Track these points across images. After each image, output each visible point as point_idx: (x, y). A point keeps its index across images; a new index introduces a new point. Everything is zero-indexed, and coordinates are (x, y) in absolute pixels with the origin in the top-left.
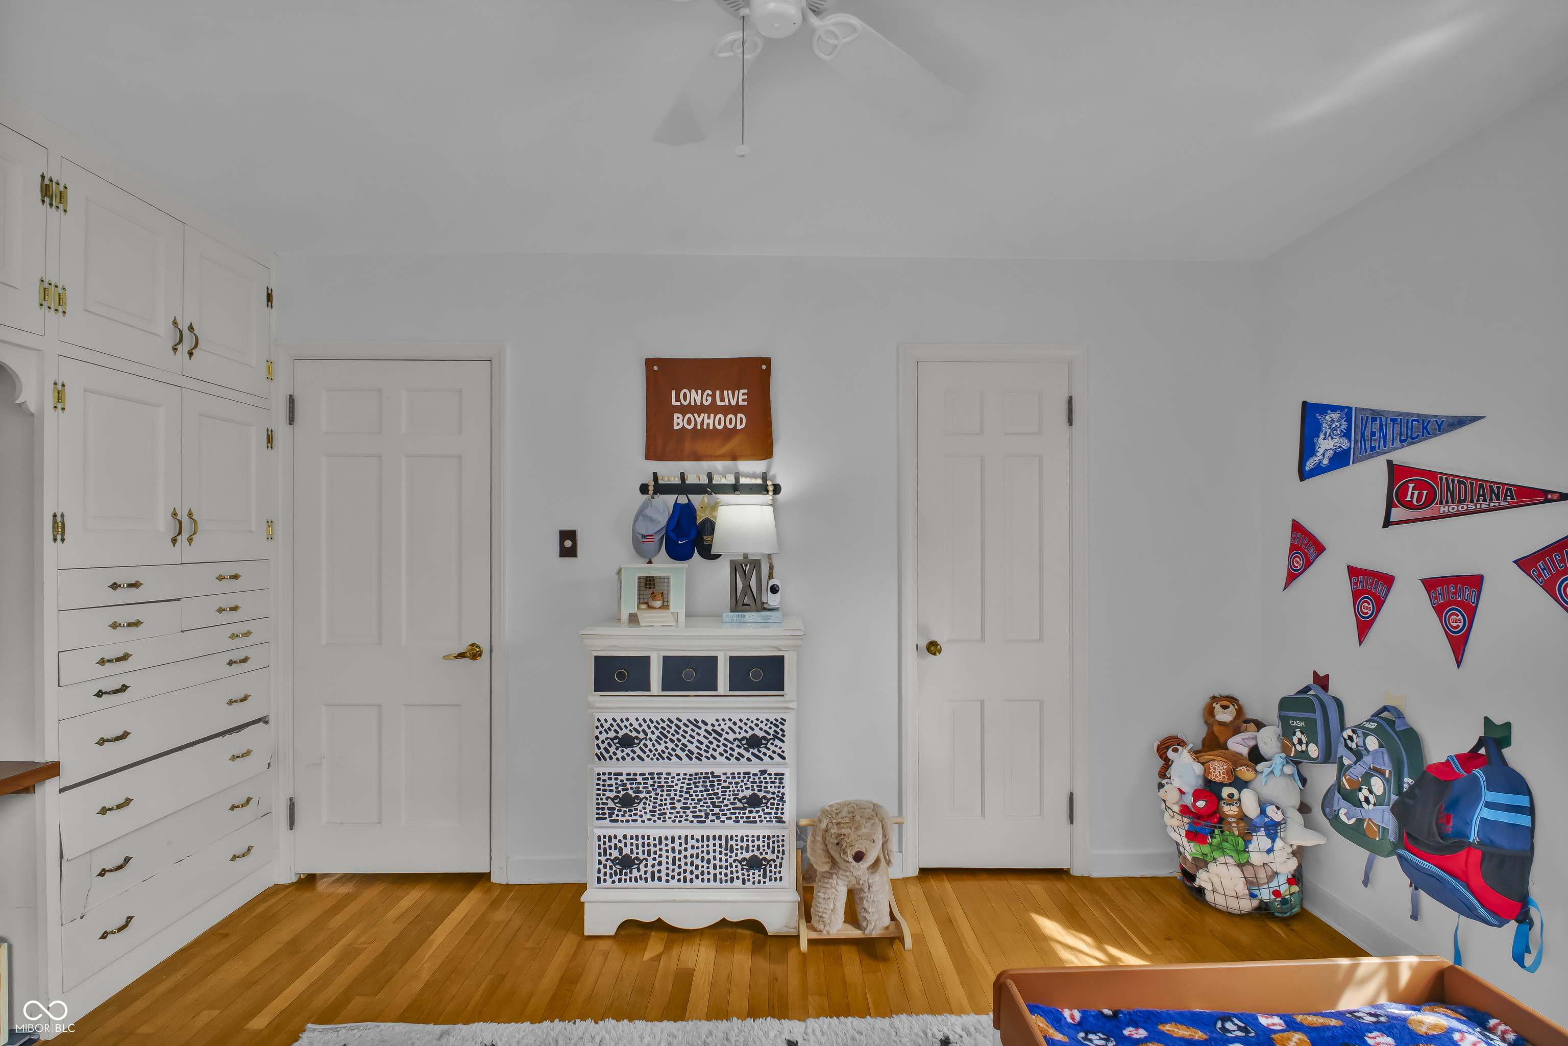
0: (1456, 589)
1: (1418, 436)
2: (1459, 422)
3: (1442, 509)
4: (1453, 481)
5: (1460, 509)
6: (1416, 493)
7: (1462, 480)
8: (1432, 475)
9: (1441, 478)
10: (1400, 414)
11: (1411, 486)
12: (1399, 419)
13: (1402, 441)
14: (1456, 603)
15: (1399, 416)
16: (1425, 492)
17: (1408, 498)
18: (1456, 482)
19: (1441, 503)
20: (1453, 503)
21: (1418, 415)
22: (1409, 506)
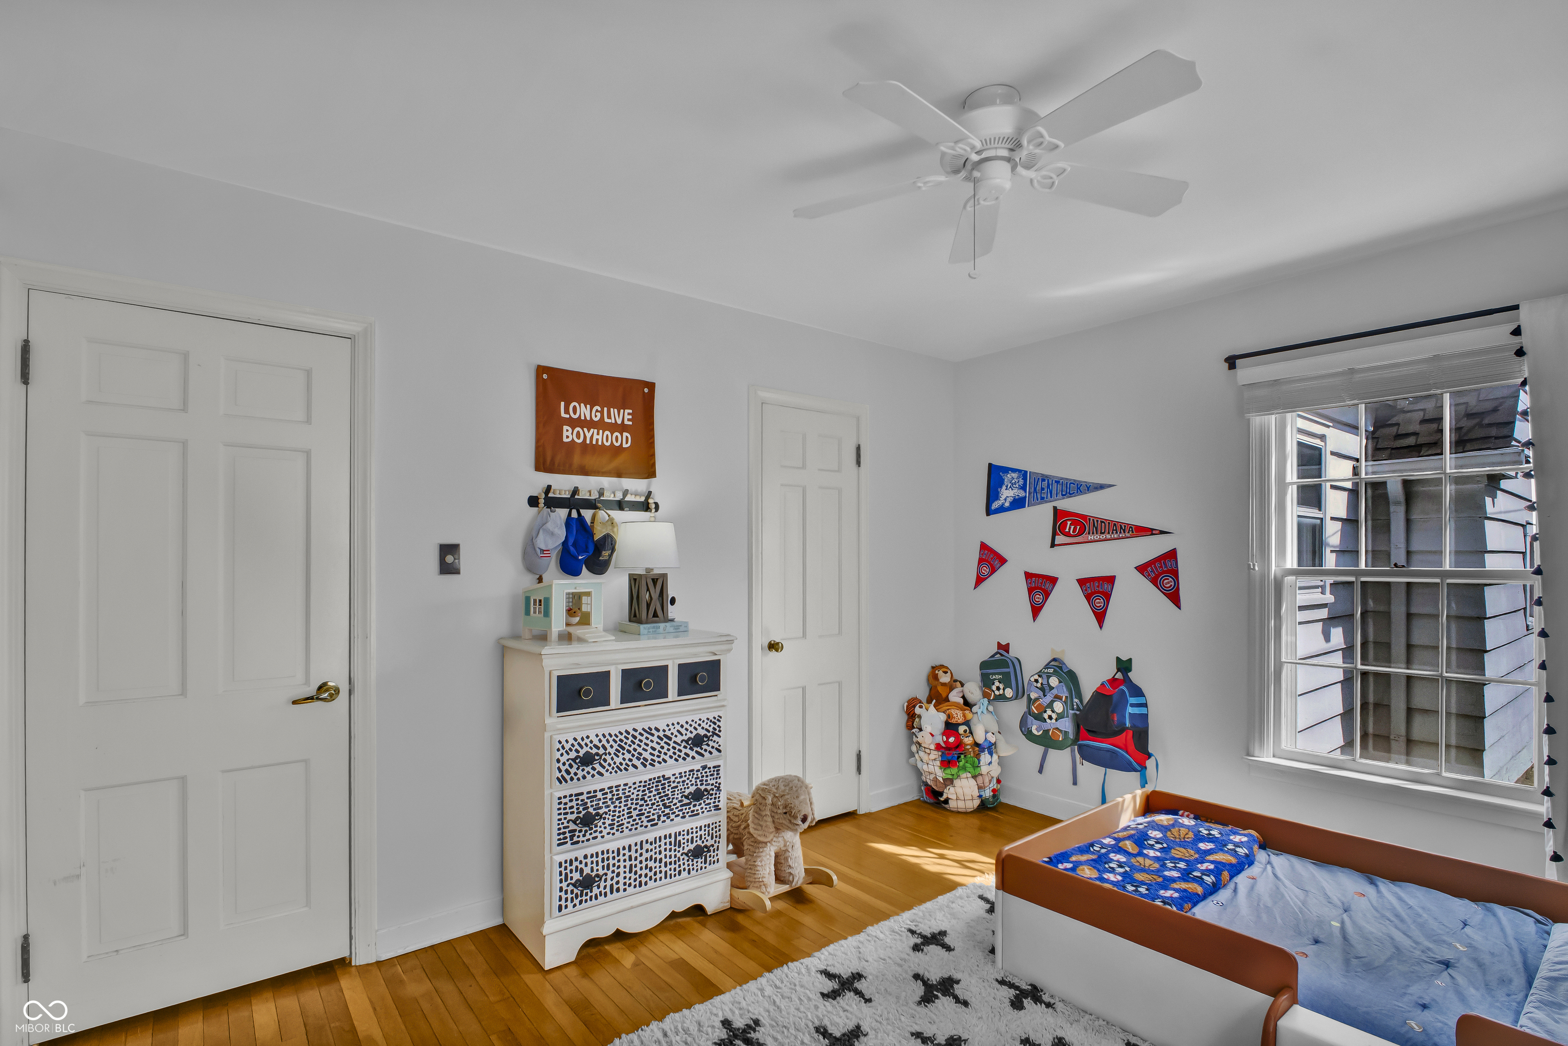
0: (1099, 584)
1: (1074, 493)
2: (1101, 487)
3: (1090, 538)
4: (1097, 521)
5: (1101, 537)
6: (1072, 527)
7: (1103, 521)
8: (1084, 517)
9: (1089, 519)
10: (1062, 479)
11: (1069, 523)
12: (1061, 481)
13: (1063, 495)
14: (1099, 592)
15: (1061, 479)
16: (1078, 527)
17: (1067, 530)
18: (1099, 522)
19: (1089, 533)
20: (1097, 534)
21: (1074, 480)
22: (1068, 535)
